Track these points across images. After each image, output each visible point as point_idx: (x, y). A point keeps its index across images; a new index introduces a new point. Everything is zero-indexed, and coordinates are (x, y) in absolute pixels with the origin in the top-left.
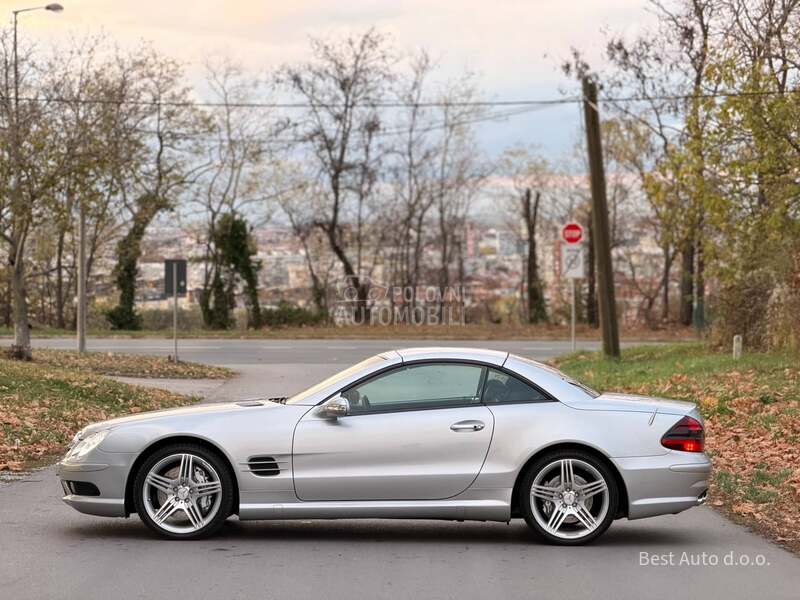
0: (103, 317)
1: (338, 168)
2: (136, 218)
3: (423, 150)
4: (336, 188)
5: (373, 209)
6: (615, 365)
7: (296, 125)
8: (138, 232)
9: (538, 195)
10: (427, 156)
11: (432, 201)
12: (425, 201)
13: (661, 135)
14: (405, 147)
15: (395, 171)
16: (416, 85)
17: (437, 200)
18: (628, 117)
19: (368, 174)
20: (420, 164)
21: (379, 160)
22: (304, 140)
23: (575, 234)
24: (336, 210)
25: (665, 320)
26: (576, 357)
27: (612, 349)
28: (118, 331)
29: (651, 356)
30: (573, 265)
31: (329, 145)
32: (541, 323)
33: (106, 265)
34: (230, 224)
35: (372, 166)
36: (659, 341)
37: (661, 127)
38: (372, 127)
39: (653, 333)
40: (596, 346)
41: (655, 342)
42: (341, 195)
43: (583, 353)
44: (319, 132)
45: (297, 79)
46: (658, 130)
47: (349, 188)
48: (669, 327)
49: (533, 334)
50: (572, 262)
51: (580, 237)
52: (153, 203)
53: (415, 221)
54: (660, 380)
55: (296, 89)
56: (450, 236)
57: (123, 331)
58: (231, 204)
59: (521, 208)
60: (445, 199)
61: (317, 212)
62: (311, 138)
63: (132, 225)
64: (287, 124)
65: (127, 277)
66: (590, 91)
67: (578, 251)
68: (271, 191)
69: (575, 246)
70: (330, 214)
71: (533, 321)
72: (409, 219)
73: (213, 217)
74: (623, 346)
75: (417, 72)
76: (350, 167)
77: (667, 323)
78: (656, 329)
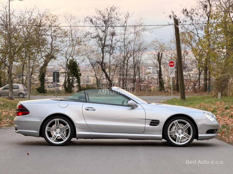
0: (36, 90)
1: (104, 46)
2: (45, 61)
3: (128, 41)
4: (103, 52)
5: (113, 58)
6: (184, 102)
7: (91, 34)
8: (46, 65)
9: (162, 54)
11: (131, 55)
12: (129, 56)
13: (198, 36)
14: (123, 40)
16: (125, 22)
18: (189, 31)
19: (112, 48)
20: (127, 45)
21: (115, 44)
22: (93, 38)
23: (173, 64)
24: (103, 59)
25: (199, 90)
26: (173, 100)
27: (183, 97)
28: (39, 94)
29: (195, 99)
30: (172, 73)
31: (101, 39)
32: (163, 91)
33: (36, 76)
34: (72, 63)
35: (113, 45)
36: (197, 96)
37: (198, 34)
38: (113, 34)
39: (195, 94)
40: (178, 97)
42: (105, 54)
43: (175, 99)
44: (98, 36)
45: (91, 21)
46: (197, 35)
47: (107, 52)
49: (160, 94)
50: (172, 72)
51: (174, 65)
52: (50, 57)
53: (126, 62)
54: (197, 105)
55: (91, 23)
56: (137, 66)
57: (41, 94)
58: (72, 57)
59: (157, 57)
60: (135, 55)
61: (98, 59)
62: (96, 37)
63: (44, 63)
64: (89, 33)
65: (42, 78)
66: (176, 22)
67: (173, 69)
68: (84, 53)
69: (173, 68)
70: (101, 60)
71: (161, 90)
72: (124, 61)
73: (67, 61)
74: (186, 97)
75: (126, 18)
76: (107, 46)
77: (200, 91)
78: (196, 92)
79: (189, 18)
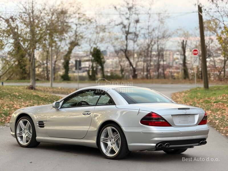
0: (60, 77)
1: (128, 33)
2: (69, 48)
3: (152, 28)
4: (127, 39)
5: (138, 45)
6: (207, 91)
7: (115, 21)
8: (70, 52)
9: (186, 41)
10: (153, 30)
11: (155, 43)
12: (153, 43)
13: (223, 24)
14: (147, 27)
15: (144, 34)
16: (150, 9)
17: (156, 43)
18: (214, 18)
19: (136, 35)
20: (151, 32)
21: (139, 31)
22: (117, 25)
23: (196, 52)
24: (127, 46)
25: (224, 78)
26: (196, 89)
27: (206, 87)
28: (64, 81)
29: (219, 89)
30: (196, 62)
31: (125, 27)
32: (187, 79)
33: (61, 63)
34: (96, 50)
35: (137, 33)
36: (222, 84)
37: (223, 21)
38: (137, 21)
39: (220, 82)
40: (202, 86)
41: (221, 85)
42: (128, 41)
43: (198, 88)
44: (122, 23)
45: (115, 7)
46: (222, 22)
47: (131, 39)
48: (225, 80)
49: (184, 82)
50: (195, 61)
51: (198, 53)
52: (74, 44)
53: (150, 49)
54: (219, 96)
55: (115, 10)
56: (160, 54)
58: (96, 44)
59: (181, 45)
60: (159, 43)
61: (121, 47)
62: (119, 24)
64: (112, 21)
65: (66, 65)
66: (200, 10)
67: (197, 58)
68: (108, 40)
69: (196, 56)
70: (125, 47)
71: (185, 78)
72: (148, 48)
73: (91, 48)
74: (210, 86)
75: (150, 5)
76: (131, 33)
77: (225, 79)
78: (221, 81)
79: (215, 5)
